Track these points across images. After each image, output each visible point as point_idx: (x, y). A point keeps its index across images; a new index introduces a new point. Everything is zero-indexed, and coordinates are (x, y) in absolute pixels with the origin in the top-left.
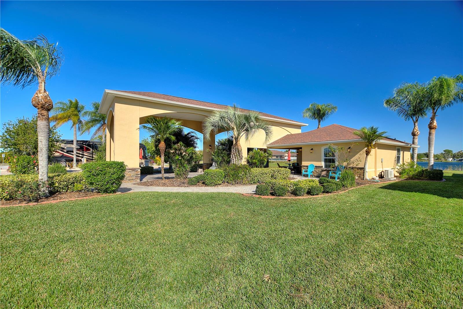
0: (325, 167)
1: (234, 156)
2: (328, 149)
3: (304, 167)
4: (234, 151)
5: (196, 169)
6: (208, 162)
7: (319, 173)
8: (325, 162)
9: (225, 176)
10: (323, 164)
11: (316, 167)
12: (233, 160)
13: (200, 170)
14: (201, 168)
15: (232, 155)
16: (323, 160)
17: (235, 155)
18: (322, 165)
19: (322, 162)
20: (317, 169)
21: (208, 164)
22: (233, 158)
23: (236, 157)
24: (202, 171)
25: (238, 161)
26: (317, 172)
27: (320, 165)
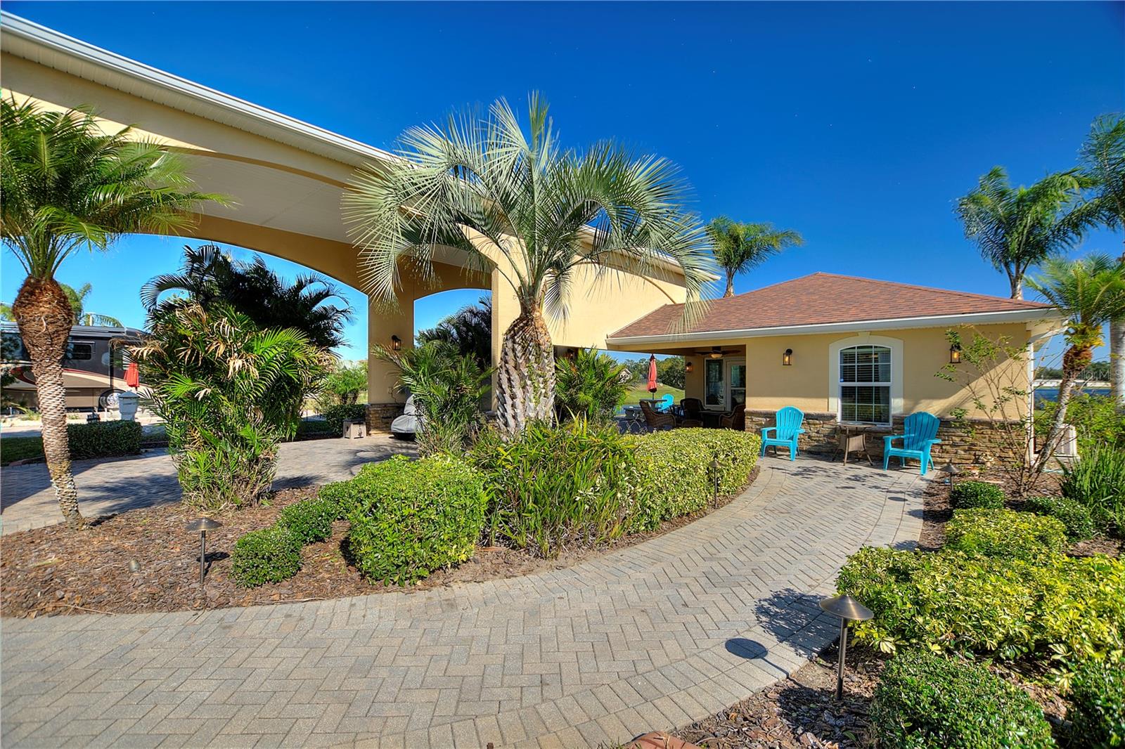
0: (844, 418)
1: (515, 376)
2: (856, 350)
3: (755, 419)
4: (519, 355)
5: (341, 426)
6: (386, 399)
7: (818, 441)
8: (843, 401)
9: (491, 502)
10: (835, 406)
11: (808, 416)
12: (513, 397)
13: (355, 430)
14: (360, 423)
15: (507, 371)
16: (839, 391)
17: (525, 371)
18: (831, 411)
19: (831, 400)
20: (809, 424)
21: (385, 405)
22: (511, 386)
23: (529, 382)
24: (364, 434)
25: (537, 402)
26: (809, 437)
27: (825, 412)
